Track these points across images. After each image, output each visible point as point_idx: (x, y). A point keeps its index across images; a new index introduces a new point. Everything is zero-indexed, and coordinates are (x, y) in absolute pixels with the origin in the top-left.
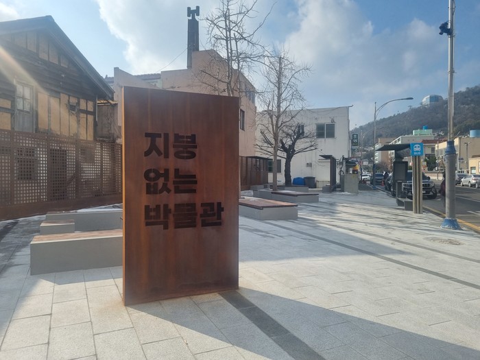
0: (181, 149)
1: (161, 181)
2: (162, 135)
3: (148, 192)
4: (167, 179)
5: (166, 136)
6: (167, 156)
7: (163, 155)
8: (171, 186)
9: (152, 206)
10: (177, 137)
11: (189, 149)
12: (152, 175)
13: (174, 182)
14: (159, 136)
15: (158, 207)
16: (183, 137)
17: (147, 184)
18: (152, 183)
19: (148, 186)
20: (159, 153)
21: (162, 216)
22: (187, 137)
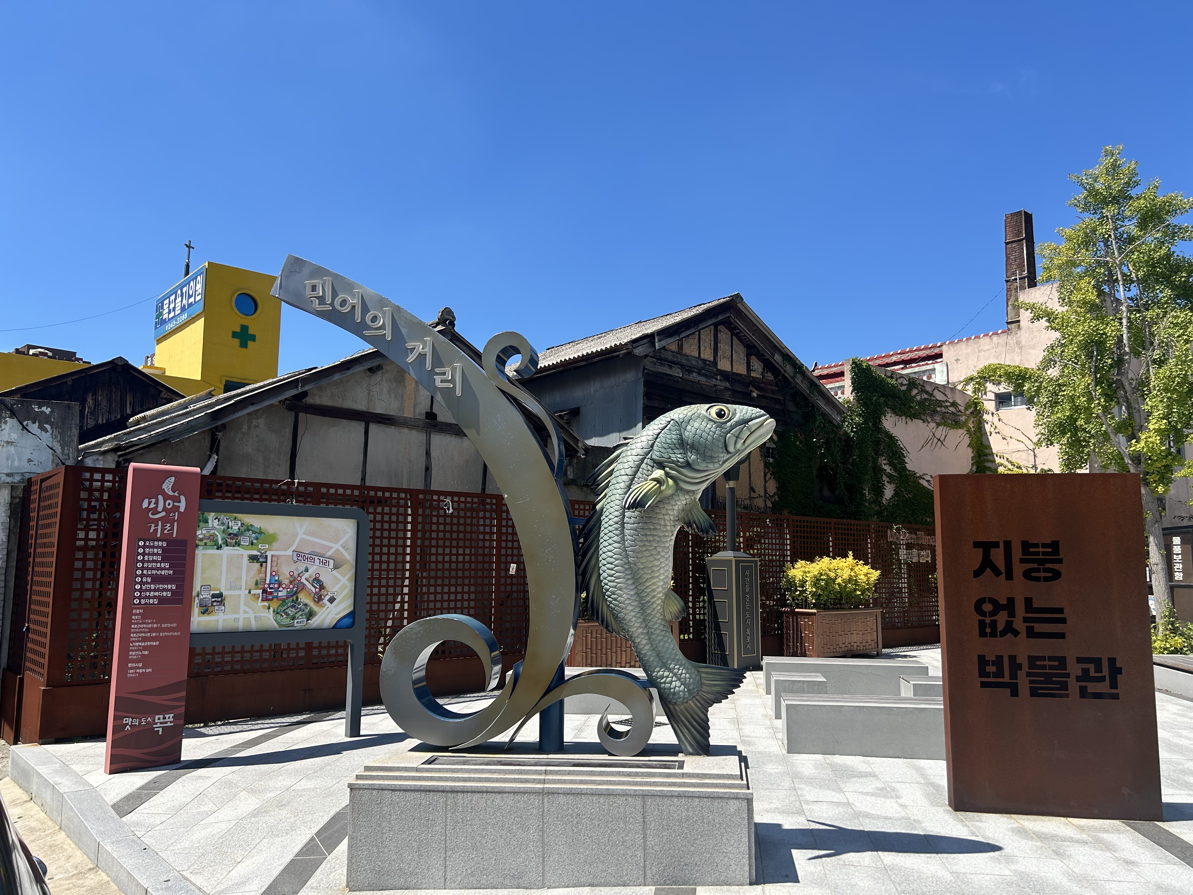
0: (1035, 566)
1: (1002, 618)
2: (1001, 545)
3: (983, 634)
4: (1012, 614)
5: (1008, 545)
6: (1009, 576)
7: (1004, 575)
8: (1019, 624)
9: (991, 657)
10: (1026, 545)
11: (1048, 566)
12: (987, 607)
13: (1026, 620)
14: (996, 545)
15: (1000, 658)
16: (1036, 545)
17: (979, 620)
18: (988, 620)
19: (982, 625)
20: (997, 573)
21: (1007, 673)
22: (1044, 546)
